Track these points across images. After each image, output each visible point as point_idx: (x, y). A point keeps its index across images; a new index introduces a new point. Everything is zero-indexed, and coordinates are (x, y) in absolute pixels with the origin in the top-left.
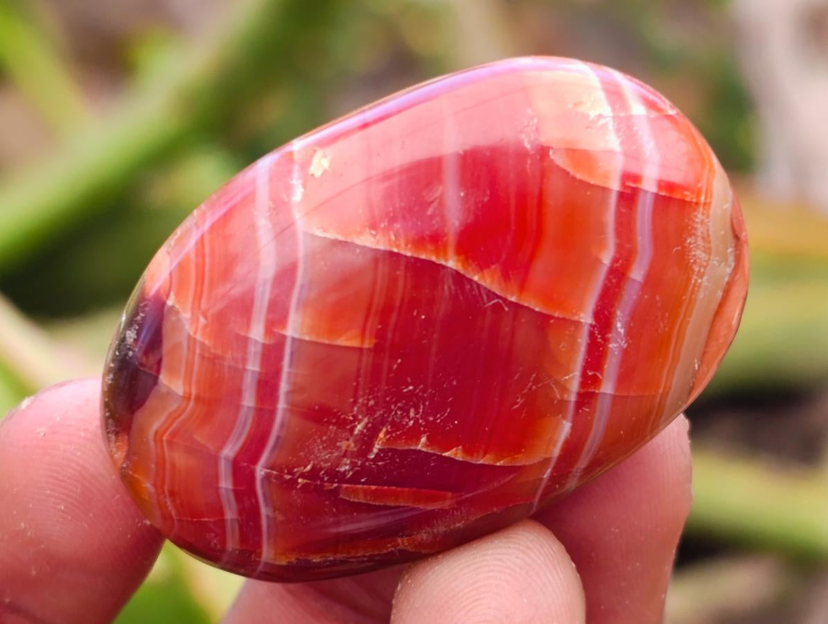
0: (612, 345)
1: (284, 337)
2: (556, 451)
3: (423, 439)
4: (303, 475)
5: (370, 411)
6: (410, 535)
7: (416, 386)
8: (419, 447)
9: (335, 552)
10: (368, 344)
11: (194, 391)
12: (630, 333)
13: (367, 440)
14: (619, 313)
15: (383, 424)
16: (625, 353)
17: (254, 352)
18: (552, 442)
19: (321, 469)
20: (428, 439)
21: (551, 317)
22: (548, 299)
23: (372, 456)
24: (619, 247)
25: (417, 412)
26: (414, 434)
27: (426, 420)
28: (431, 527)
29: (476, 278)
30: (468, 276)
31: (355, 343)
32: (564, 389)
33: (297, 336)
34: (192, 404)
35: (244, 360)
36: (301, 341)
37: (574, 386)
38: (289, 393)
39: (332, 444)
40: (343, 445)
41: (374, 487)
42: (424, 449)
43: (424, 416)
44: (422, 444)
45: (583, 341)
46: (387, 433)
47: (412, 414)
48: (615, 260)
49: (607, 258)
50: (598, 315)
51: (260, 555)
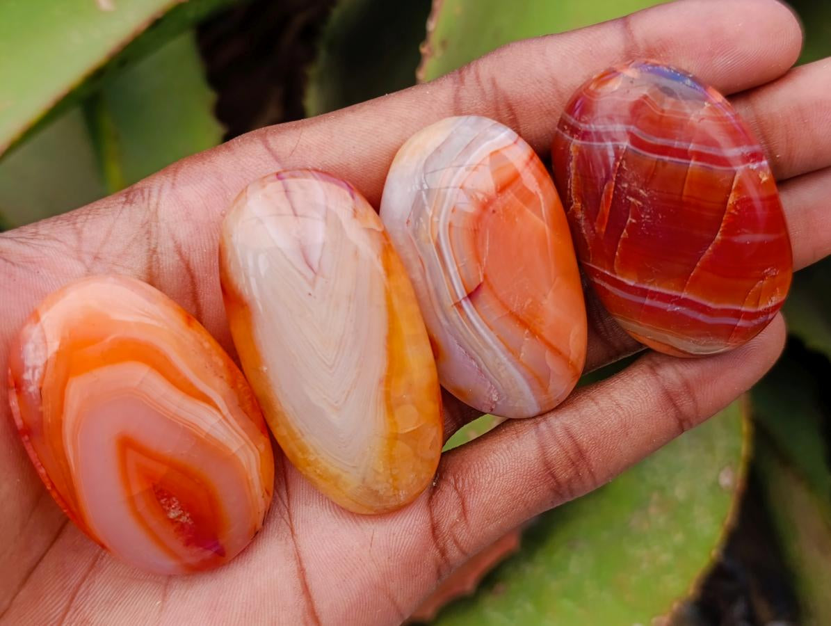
0: (669, 305)
1: (690, 159)
2: (619, 278)
3: (634, 221)
4: (621, 165)
5: (651, 198)
6: (581, 209)
7: (661, 220)
8: (630, 219)
9: (576, 174)
10: (684, 198)
11: (665, 115)
12: (675, 313)
13: (636, 195)
14: (684, 309)
15: (643, 203)
16: (664, 311)
17: (683, 145)
18: (622, 276)
19: (624, 173)
20: (634, 223)
21: (687, 280)
22: (696, 278)
23: (628, 197)
24: (715, 310)
25: (648, 219)
26: (636, 216)
27: (643, 223)
28: (585, 219)
29: (710, 248)
30: (711, 245)
31: (685, 192)
32: (651, 284)
33: (690, 166)
34: (659, 113)
35: (680, 140)
36: (688, 167)
37: (651, 288)
38: (662, 160)
39: (636, 179)
40: (635, 184)
41: (611, 197)
42: (628, 221)
43: (645, 222)
44: (630, 220)
45: (674, 293)
46: (639, 205)
47: (648, 217)
48: (709, 308)
49: (711, 304)
50: (685, 300)
51: (577, 138)
